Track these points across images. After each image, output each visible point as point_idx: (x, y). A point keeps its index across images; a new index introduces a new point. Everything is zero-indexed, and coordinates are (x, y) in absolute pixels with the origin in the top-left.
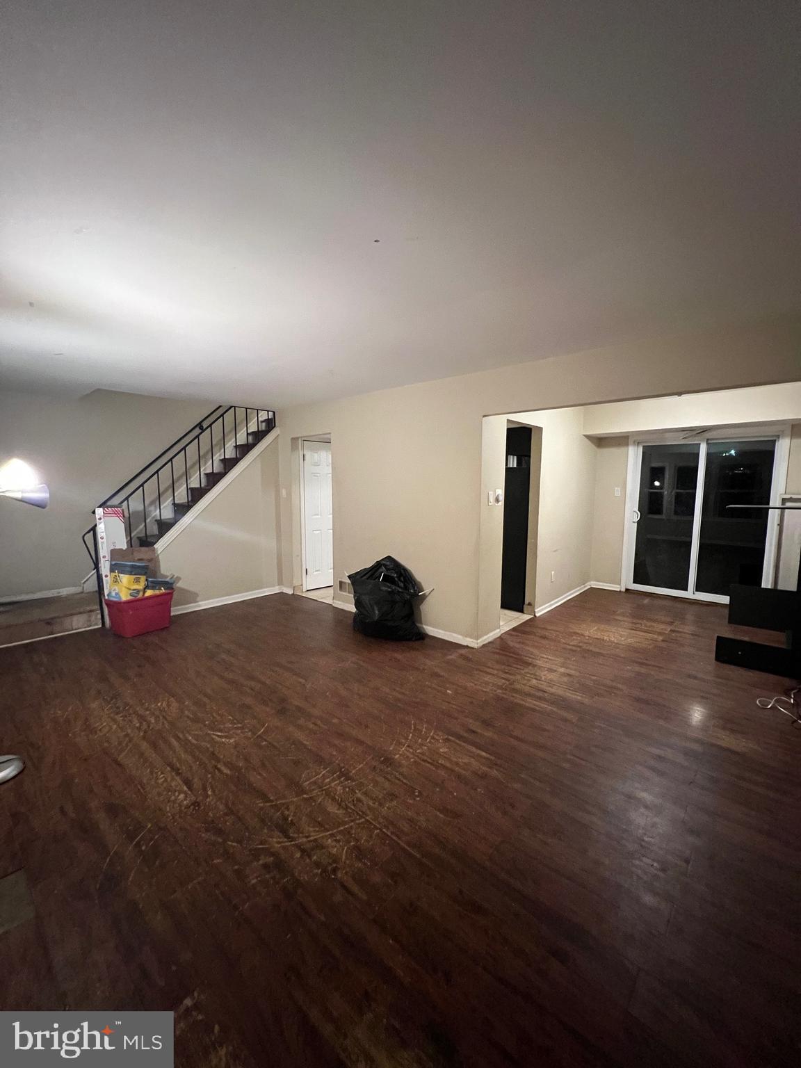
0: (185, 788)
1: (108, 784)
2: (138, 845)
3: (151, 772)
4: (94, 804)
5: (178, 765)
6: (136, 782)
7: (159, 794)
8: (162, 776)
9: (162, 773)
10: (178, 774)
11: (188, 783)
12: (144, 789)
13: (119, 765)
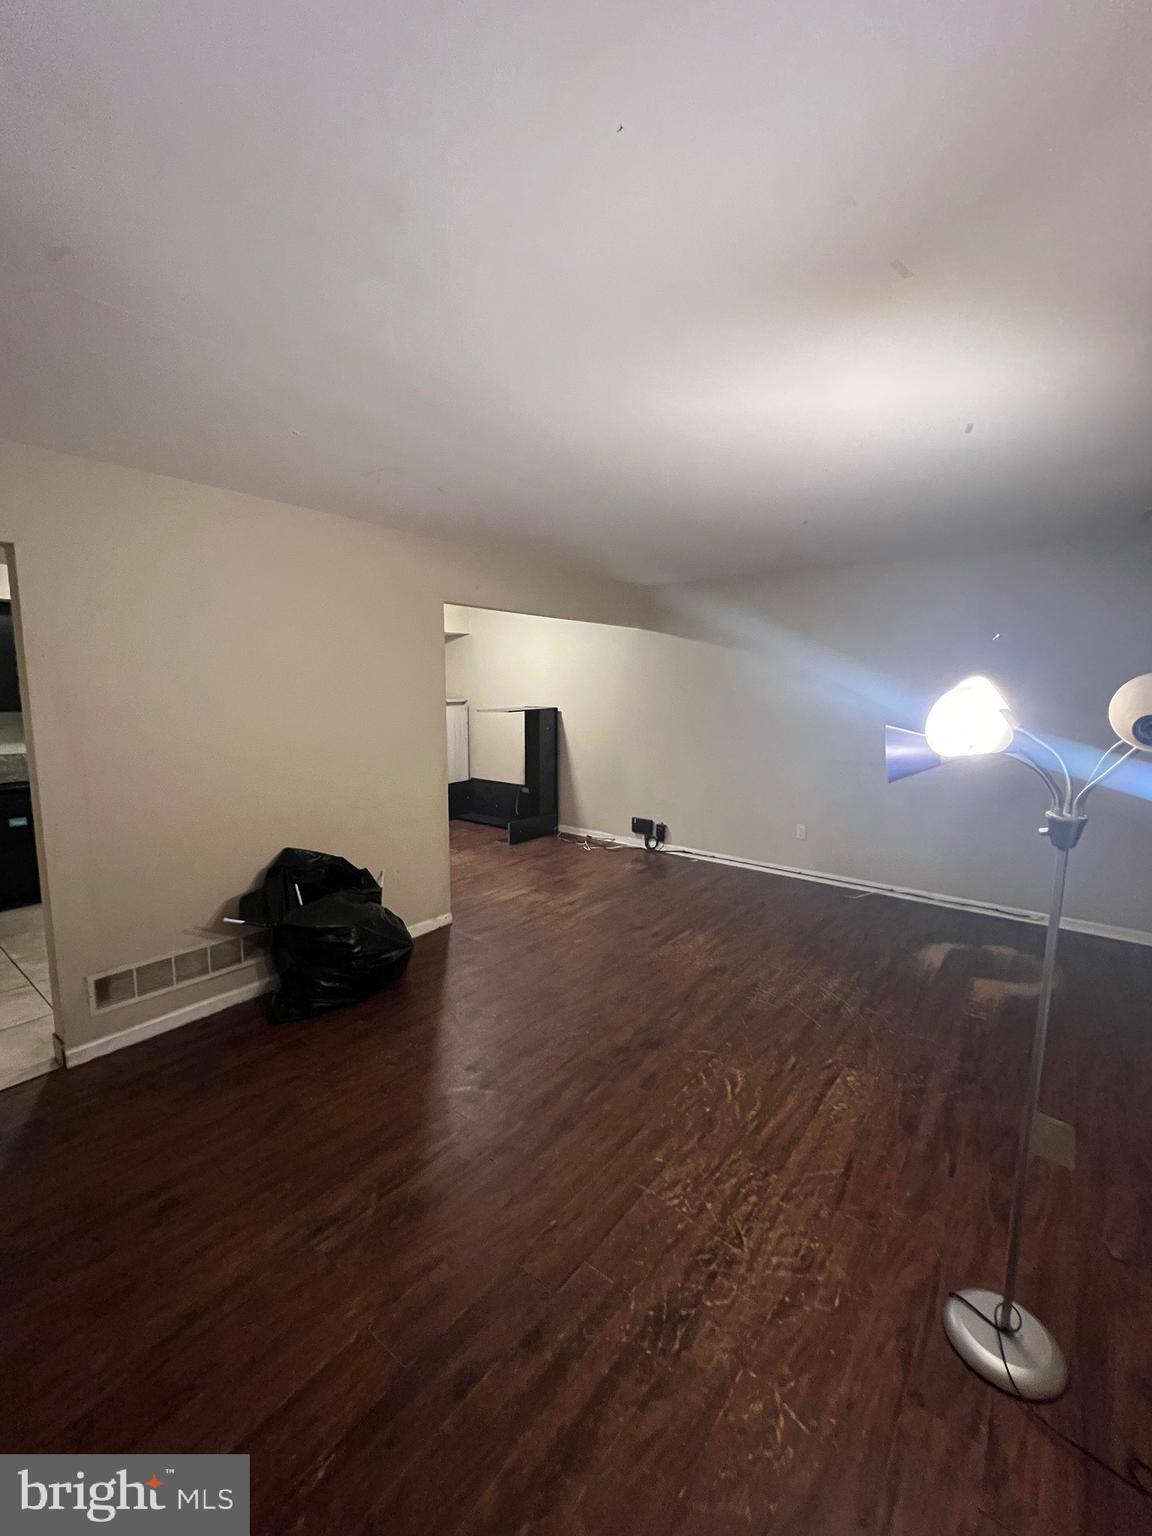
0: (838, 1080)
1: (885, 1153)
2: (922, 1082)
3: (837, 1120)
4: (920, 1147)
5: (810, 1101)
6: (862, 1126)
7: (862, 1097)
8: (836, 1108)
9: (833, 1109)
10: (823, 1095)
11: (830, 1082)
12: (865, 1114)
13: (848, 1168)
